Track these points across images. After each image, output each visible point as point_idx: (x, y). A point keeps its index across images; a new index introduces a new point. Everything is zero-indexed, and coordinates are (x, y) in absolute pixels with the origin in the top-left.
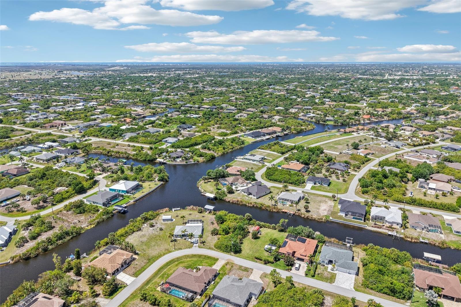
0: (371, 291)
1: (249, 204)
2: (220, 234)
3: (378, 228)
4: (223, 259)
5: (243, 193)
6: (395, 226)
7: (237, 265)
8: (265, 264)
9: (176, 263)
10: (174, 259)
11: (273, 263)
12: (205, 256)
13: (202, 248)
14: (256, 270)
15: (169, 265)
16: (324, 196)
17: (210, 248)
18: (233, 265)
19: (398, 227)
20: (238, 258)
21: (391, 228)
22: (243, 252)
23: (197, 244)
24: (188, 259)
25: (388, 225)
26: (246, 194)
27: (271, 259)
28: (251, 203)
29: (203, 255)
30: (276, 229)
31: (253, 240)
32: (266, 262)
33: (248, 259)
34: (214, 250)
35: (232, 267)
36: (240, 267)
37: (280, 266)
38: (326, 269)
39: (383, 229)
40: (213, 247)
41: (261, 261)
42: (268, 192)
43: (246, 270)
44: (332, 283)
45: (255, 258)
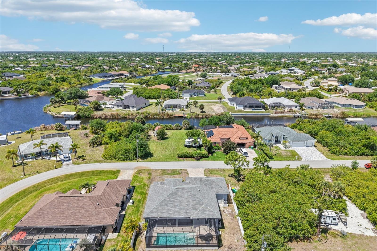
1: (129, 115)
2: (107, 144)
3: (281, 113)
4: (127, 169)
5: (115, 107)
6: (294, 109)
7: (156, 170)
8: (198, 160)
9: (34, 194)
10: (26, 190)
11: (208, 157)
12: (93, 172)
13: (81, 163)
14: (192, 169)
15: (17, 201)
17: (96, 162)
18: (151, 172)
20: (153, 163)
21: (291, 111)
22: (155, 155)
23: (71, 161)
24: (60, 183)
25: (286, 109)
26: (121, 108)
27: (204, 151)
28: (132, 114)
29: (88, 172)
30: (181, 129)
31: (161, 141)
32: (199, 158)
33: (169, 160)
34: (105, 162)
35: (150, 174)
36: (164, 172)
37: (220, 158)
38: (279, 149)
39: (285, 113)
40: (101, 159)
41: (190, 159)
42: (147, 104)
43: (174, 172)
44: (300, 159)
45: (179, 157)
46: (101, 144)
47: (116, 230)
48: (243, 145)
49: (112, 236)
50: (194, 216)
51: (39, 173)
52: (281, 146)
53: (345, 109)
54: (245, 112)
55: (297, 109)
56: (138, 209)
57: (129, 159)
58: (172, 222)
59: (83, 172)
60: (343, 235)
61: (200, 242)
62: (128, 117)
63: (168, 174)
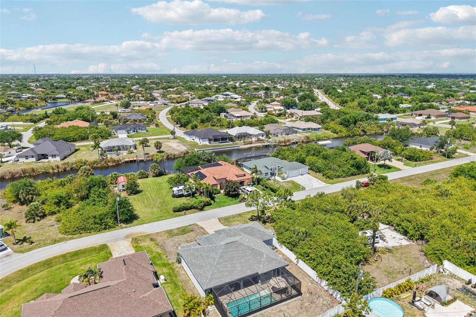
1: (53, 169)
2: (53, 213)
3: (250, 144)
4: (116, 240)
5: (23, 160)
6: (261, 137)
7: (158, 233)
8: (202, 209)
11: (210, 204)
12: (64, 256)
13: (30, 250)
14: (203, 222)
17: (55, 242)
18: (153, 237)
20: (145, 225)
22: (141, 215)
23: (10, 250)
24: (17, 285)
25: (254, 139)
26: (34, 160)
28: (58, 167)
29: (55, 258)
30: (147, 177)
31: (135, 196)
32: (202, 207)
33: (164, 218)
34: (70, 239)
35: (152, 240)
36: (170, 233)
37: (225, 202)
38: (276, 180)
39: (255, 143)
40: (61, 236)
41: (189, 211)
42: (73, 150)
43: (184, 231)
44: (304, 189)
45: (175, 211)
46: (45, 216)
52: (277, 178)
53: (305, 133)
55: (263, 138)
56: (176, 285)
57: (107, 227)
59: (47, 261)
60: (389, 250)
62: (51, 171)
63: (178, 234)
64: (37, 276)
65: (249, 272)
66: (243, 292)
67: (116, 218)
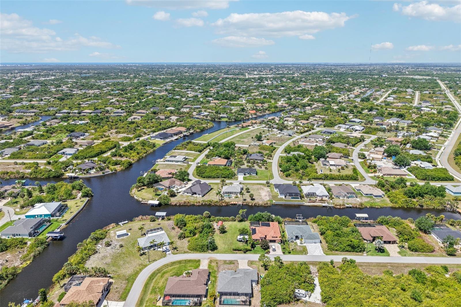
0: (337, 252)
1: (197, 203)
2: (188, 237)
3: (313, 202)
4: (204, 259)
5: (186, 194)
6: (324, 198)
7: (220, 260)
8: (245, 253)
9: (160, 275)
10: (154, 272)
11: (251, 250)
12: (185, 260)
13: (176, 254)
14: (241, 260)
15: (153, 279)
16: (258, 184)
17: (185, 252)
18: (217, 261)
19: (327, 199)
20: (218, 254)
21: (322, 200)
22: (219, 248)
23: (170, 252)
24: (170, 268)
25: (319, 198)
26: (190, 195)
27: (249, 247)
28: (199, 202)
29: (183, 260)
30: (235, 221)
31: (222, 235)
32: (246, 251)
33: (227, 252)
34: (190, 253)
35: (217, 263)
36: (225, 262)
37: (258, 251)
38: (296, 243)
39: (317, 202)
40: (187, 250)
41: (240, 252)
42: (209, 189)
43: (231, 262)
44: (307, 254)
45: (233, 250)
46: (185, 237)
47: (206, 296)
48: (274, 241)
49: (204, 299)
50: (240, 292)
51: (156, 260)
52: (298, 241)
53: (366, 198)
54: (285, 201)
56: (213, 286)
57: (204, 251)
58: (230, 294)
59: (180, 261)
60: (306, 302)
61: (242, 303)
62: (196, 204)
63: (227, 264)
64: (176, 266)
65: (235, 291)
66: (232, 297)
67: (208, 248)
